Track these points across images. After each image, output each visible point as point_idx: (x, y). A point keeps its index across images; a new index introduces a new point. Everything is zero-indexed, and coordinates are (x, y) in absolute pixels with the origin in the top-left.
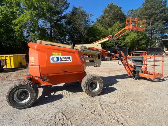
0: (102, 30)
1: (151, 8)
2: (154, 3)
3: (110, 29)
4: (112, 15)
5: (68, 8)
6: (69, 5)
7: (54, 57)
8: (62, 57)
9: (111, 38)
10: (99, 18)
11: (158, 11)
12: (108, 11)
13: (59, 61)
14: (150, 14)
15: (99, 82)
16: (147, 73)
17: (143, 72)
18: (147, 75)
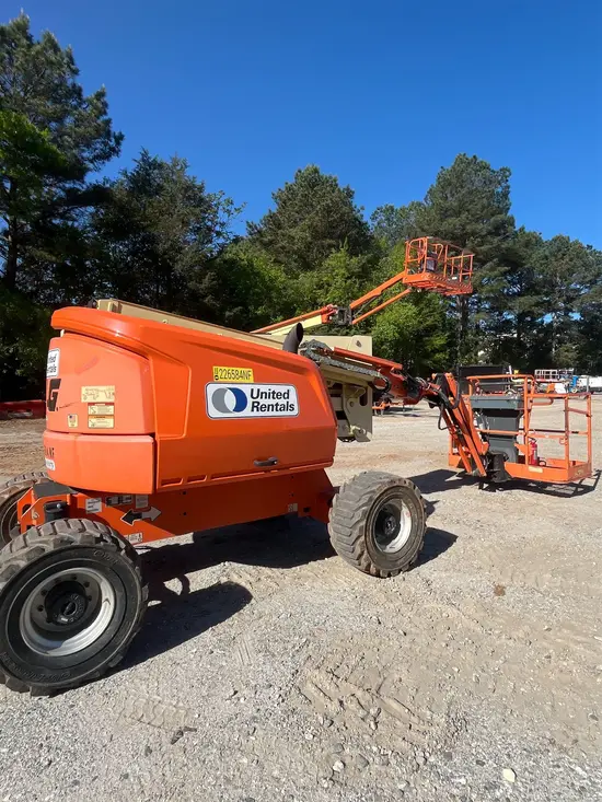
0: (277, 278)
1: (460, 213)
2: (470, 193)
3: (306, 280)
4: (314, 218)
5: (114, 158)
6: (118, 143)
7: (224, 391)
8: (256, 387)
9: (333, 315)
10: (257, 222)
11: (483, 227)
12: (299, 197)
13: (247, 412)
14: (458, 232)
15: (411, 505)
16: (537, 463)
17: (521, 460)
18: (540, 470)
